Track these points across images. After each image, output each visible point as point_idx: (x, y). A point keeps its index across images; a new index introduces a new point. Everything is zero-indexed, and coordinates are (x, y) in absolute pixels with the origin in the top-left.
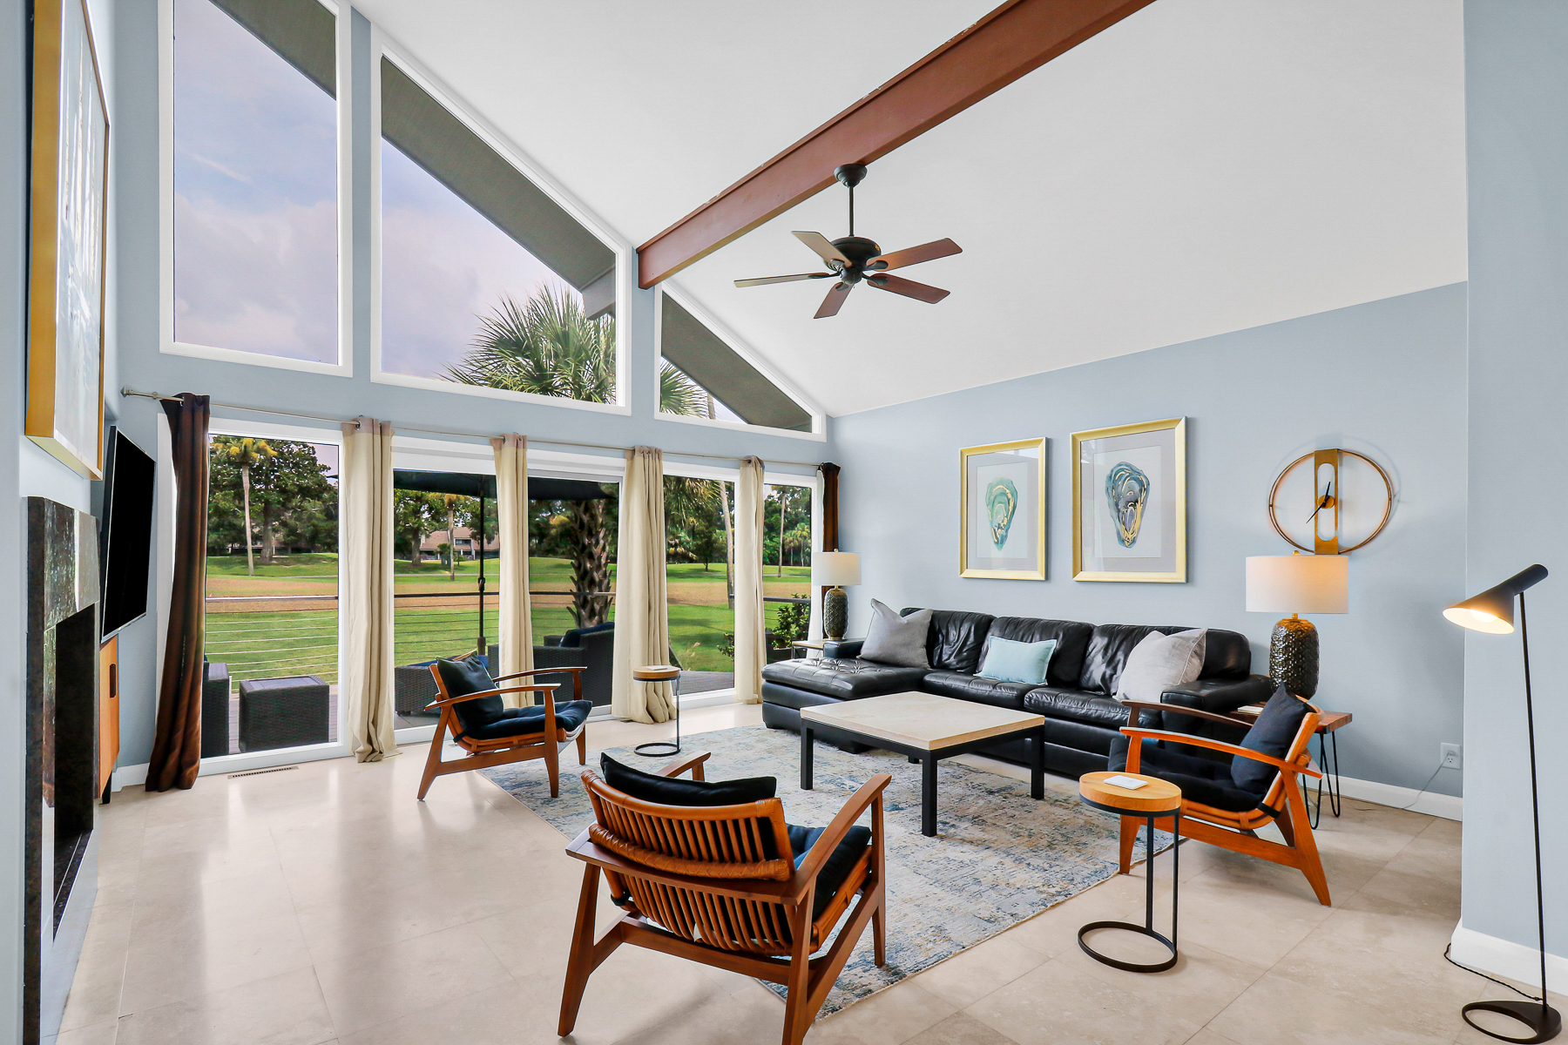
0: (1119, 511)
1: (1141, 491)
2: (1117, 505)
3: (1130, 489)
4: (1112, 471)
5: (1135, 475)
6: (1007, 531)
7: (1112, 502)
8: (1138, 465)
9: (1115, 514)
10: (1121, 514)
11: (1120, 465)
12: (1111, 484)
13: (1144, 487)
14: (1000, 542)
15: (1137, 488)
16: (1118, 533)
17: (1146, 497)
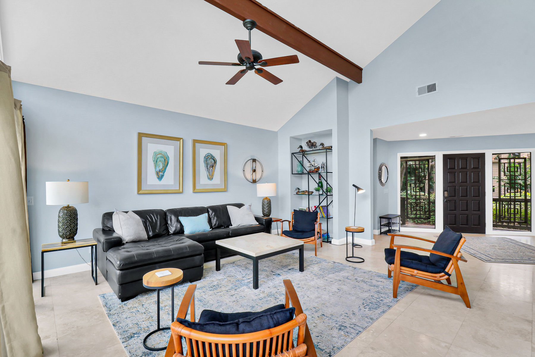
0: (208, 169)
1: (214, 163)
2: (207, 167)
3: (211, 162)
4: (206, 155)
5: (213, 158)
6: (164, 173)
7: (206, 165)
8: (214, 155)
9: (207, 170)
10: (208, 170)
11: (208, 154)
12: (205, 160)
13: (215, 162)
14: (160, 178)
15: (213, 162)
16: (208, 176)
17: (216, 165)
